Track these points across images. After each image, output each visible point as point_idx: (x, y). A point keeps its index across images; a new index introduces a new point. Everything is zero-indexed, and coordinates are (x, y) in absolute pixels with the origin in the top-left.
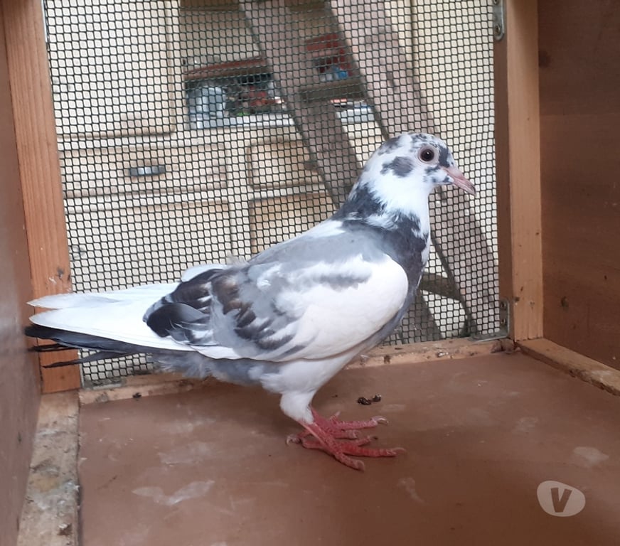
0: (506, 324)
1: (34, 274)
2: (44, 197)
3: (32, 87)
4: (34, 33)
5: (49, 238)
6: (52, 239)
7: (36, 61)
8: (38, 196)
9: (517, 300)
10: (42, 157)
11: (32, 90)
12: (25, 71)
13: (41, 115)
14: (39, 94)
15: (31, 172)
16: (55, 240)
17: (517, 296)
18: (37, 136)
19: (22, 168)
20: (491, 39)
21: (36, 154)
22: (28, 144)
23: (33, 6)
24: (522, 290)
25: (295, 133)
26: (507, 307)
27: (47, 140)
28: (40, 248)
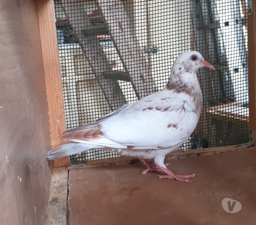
0: (252, 140)
4: (50, 18)
6: (57, 104)
7: (51, 31)
10: (53, 70)
16: (59, 105)
18: (51, 61)
22: (48, 65)
23: (50, 7)
26: (252, 132)
28: (53, 108)
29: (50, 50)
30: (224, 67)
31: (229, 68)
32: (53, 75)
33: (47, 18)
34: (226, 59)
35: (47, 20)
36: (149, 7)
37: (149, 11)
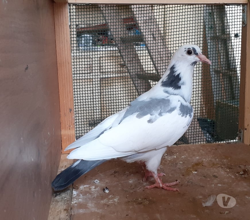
0: (241, 138)
1: (61, 110)
2: (66, 82)
3: (63, 42)
4: (65, 22)
5: (67, 98)
6: (68, 98)
7: (65, 32)
8: (64, 82)
9: (246, 129)
10: (66, 68)
11: (63, 43)
12: (61, 36)
13: (66, 52)
14: (66, 44)
15: (62, 73)
16: (69, 98)
17: (246, 128)
18: (64, 60)
19: (58, 71)
20: (241, 26)
21: (64, 67)
22: (61, 63)
23: (65, 11)
24: (248, 125)
25: (118, 53)
26: (241, 132)
27: (68, 61)
28: (64, 101)
29: (64, 49)
30: (233, 73)
31: (237, 73)
32: (65, 72)
33: (62, 20)
34: (235, 65)
35: (62, 22)
36: (166, 14)
37: (166, 17)
